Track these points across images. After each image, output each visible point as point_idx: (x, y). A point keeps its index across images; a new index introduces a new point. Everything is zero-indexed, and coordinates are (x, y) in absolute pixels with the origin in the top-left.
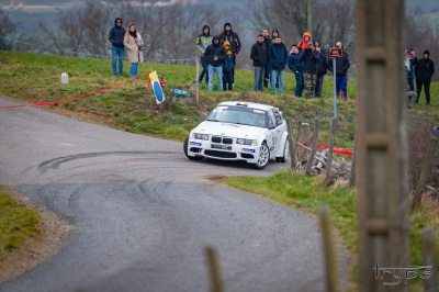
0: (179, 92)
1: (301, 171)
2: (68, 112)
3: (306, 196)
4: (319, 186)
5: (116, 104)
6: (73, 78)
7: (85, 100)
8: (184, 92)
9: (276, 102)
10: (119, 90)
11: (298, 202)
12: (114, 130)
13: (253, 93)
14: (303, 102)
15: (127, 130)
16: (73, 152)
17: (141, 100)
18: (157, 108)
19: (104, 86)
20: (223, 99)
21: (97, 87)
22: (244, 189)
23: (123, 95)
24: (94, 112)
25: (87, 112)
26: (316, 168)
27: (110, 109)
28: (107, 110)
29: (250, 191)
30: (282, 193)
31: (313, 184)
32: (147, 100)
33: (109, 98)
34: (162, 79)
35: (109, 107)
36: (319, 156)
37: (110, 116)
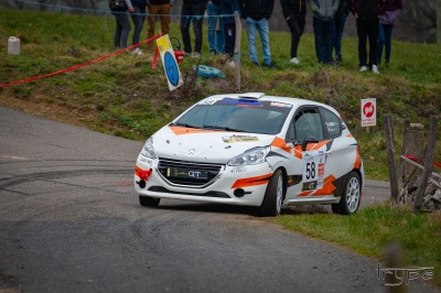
0: (207, 70)
1: (407, 204)
2: (19, 103)
3: (412, 246)
4: (435, 229)
5: (100, 89)
6: (30, 46)
7: (47, 83)
8: (216, 71)
9: (372, 88)
10: (106, 67)
12: (97, 134)
13: (333, 73)
14: (417, 88)
15: (118, 135)
16: (24, 170)
17: (143, 83)
18: (170, 97)
19: (81, 60)
20: (282, 84)
21: (68, 61)
22: (309, 234)
23: (113, 75)
24: (62, 102)
25: (51, 102)
26: (432, 199)
27: (90, 99)
28: (85, 100)
29: (319, 236)
30: (373, 240)
31: (425, 225)
32: (153, 84)
33: (89, 80)
34: (179, 48)
35: (88, 95)
36: (437, 179)
37: (89, 110)
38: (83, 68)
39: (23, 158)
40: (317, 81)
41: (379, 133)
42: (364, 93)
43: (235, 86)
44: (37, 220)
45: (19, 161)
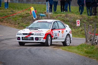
0: (42, 14)
1: (89, 43)
3: (92, 53)
4: (97, 49)
5: (18, 19)
7: (6, 18)
8: (44, 15)
9: (79, 17)
10: (19, 14)
11: (89, 55)
13: (70, 14)
16: (3, 38)
17: (28, 18)
19: (14, 13)
20: (59, 17)
21: (11, 13)
22: (68, 51)
23: (21, 16)
24: (10, 23)
25: (7, 23)
26: (95, 42)
27: (16, 22)
28: (15, 22)
29: (71, 51)
30: (83, 52)
31: (94, 48)
32: (30, 18)
33: (16, 17)
34: (35, 10)
35: (16, 21)
36: (96, 38)
37: (16, 24)
38: (14, 15)
39: (2, 35)
40: (66, 16)
41: (81, 27)
42: (77, 19)
43: (48, 18)
44: (7, 49)
45: (1, 36)
